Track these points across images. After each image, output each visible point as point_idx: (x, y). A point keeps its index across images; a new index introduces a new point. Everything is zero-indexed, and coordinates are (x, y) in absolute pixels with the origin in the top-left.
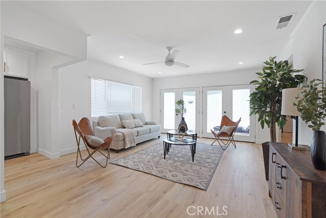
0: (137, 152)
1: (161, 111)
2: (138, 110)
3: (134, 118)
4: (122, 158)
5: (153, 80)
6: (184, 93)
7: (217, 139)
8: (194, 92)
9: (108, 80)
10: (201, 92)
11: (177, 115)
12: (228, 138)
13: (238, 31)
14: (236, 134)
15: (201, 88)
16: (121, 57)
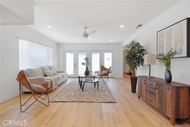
0: (61, 91)
1: (65, 64)
2: (51, 64)
3: (50, 69)
4: (55, 97)
5: (58, 44)
6: (79, 53)
7: (102, 78)
8: (85, 53)
9: (31, 41)
10: (89, 54)
11: (75, 66)
12: (106, 77)
13: (122, 26)
14: (110, 74)
15: (89, 51)
16: (49, 27)
